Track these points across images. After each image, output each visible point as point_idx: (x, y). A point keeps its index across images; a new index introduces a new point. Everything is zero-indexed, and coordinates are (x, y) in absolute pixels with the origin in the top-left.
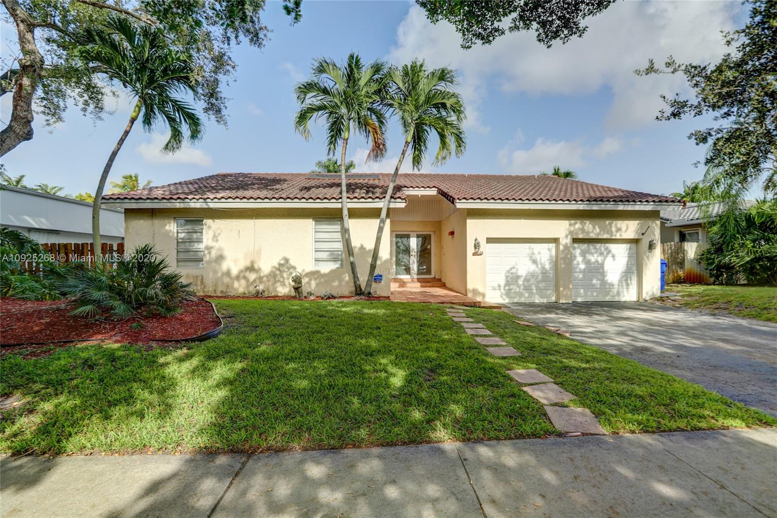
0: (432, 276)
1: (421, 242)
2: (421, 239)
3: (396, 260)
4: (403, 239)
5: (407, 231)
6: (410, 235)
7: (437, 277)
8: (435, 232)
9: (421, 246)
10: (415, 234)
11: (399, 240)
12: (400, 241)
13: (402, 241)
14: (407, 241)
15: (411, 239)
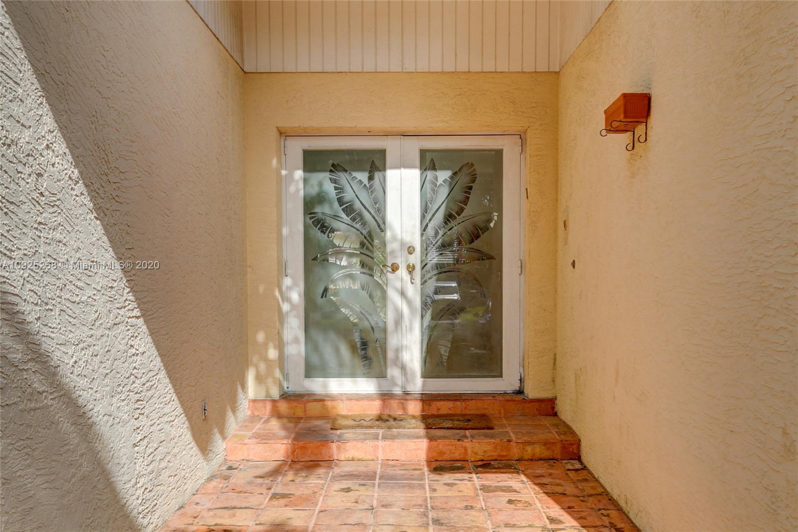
0: (507, 383)
1: (444, 192)
2: (444, 175)
3: (308, 295)
4: (343, 177)
5: (370, 134)
6: (382, 153)
7: (531, 393)
8: (522, 137)
9: (449, 218)
10: (413, 147)
11: (324, 182)
12: (329, 188)
13: (339, 189)
14: (370, 189)
15: (392, 175)
